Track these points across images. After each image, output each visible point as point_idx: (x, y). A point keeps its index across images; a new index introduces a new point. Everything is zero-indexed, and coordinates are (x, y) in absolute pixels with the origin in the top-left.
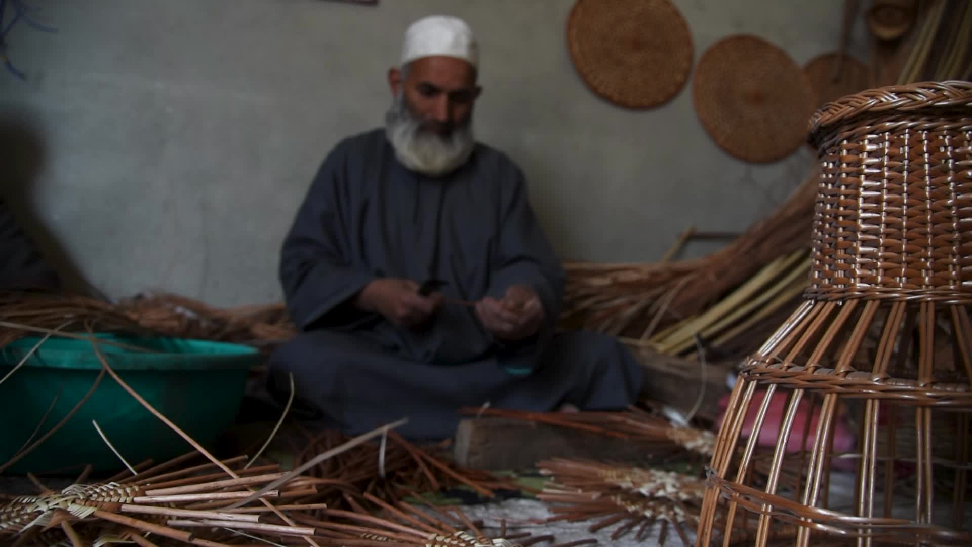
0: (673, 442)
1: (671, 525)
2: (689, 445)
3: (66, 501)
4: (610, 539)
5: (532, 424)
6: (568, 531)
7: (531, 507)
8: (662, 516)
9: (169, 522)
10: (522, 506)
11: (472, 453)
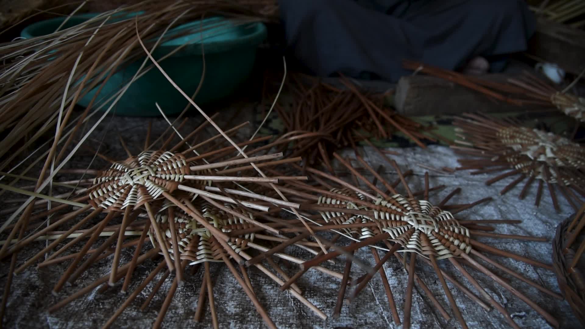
0: (554, 107)
1: (545, 185)
2: (567, 111)
3: (143, 177)
4: (500, 194)
5: (452, 84)
6: (470, 182)
7: (445, 155)
8: (540, 177)
9: (207, 188)
10: (439, 153)
11: (407, 104)
